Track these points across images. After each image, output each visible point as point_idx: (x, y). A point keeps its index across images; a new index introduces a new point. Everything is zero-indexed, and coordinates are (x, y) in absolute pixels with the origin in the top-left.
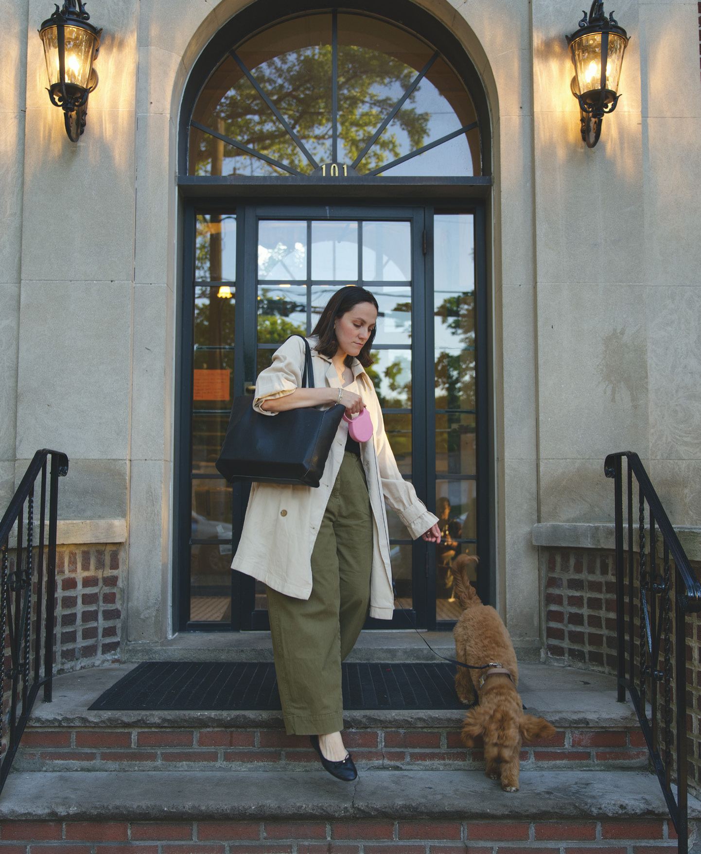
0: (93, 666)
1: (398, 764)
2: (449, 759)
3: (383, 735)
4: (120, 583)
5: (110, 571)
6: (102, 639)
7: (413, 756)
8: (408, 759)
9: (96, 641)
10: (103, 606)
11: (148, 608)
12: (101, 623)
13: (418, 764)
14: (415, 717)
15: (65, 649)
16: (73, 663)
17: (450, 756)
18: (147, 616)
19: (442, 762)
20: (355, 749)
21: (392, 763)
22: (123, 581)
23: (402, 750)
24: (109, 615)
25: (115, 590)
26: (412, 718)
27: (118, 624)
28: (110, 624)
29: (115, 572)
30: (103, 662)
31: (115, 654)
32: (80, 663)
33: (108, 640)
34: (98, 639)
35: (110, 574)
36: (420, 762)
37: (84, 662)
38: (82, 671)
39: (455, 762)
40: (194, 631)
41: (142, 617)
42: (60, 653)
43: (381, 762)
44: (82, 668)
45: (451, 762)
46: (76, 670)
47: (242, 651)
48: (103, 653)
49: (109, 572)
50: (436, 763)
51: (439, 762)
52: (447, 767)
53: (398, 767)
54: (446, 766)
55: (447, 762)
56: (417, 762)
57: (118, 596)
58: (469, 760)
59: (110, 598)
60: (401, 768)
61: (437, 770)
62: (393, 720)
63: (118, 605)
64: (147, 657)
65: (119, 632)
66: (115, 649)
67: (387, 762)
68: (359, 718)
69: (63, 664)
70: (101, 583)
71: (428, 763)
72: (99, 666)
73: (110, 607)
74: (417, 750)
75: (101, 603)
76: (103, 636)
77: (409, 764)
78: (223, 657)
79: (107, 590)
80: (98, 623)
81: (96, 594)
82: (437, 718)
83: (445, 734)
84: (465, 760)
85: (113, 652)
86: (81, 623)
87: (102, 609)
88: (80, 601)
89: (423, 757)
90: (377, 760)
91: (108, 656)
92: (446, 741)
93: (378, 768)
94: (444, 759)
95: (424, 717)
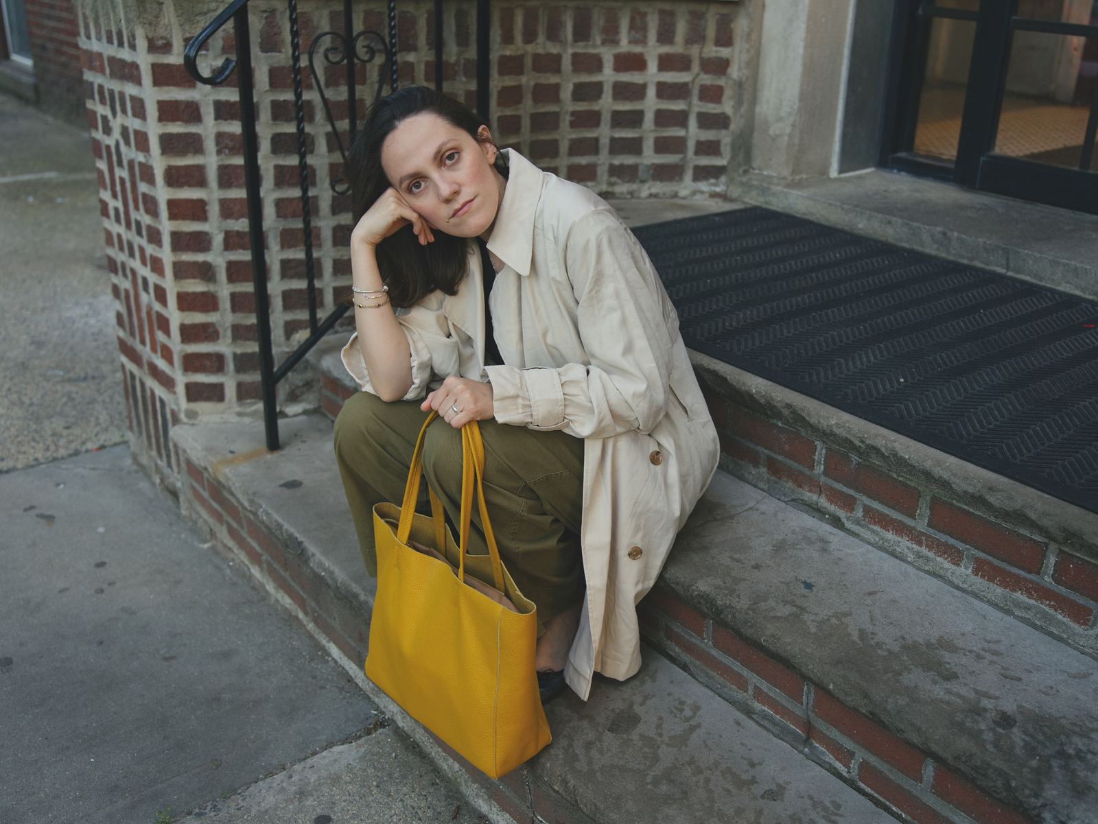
0: (675, 195)
1: (842, 514)
2: (929, 547)
3: (824, 452)
4: (734, 72)
5: (714, 49)
6: (694, 157)
7: (867, 510)
8: (859, 513)
9: (683, 159)
10: (698, 106)
11: (779, 119)
12: (693, 132)
13: (873, 532)
14: (868, 442)
15: (617, 162)
16: (634, 186)
17: (933, 543)
18: (778, 132)
19: (916, 547)
20: (780, 458)
21: (832, 508)
22: (740, 69)
23: (852, 492)
24: (706, 121)
25: (722, 82)
26: (862, 442)
27: (725, 138)
28: (709, 135)
29: (724, 52)
30: (694, 193)
31: (716, 185)
32: (649, 188)
33: (705, 161)
34: (685, 157)
35: (713, 55)
36: (877, 528)
37: (658, 187)
38: (649, 200)
39: (939, 559)
40: (900, 170)
41: (771, 132)
42: (606, 168)
43: (815, 497)
44: (651, 195)
45: (931, 555)
46: (639, 198)
47: (889, 222)
48: (696, 178)
49: (712, 51)
50: (904, 544)
51: (909, 544)
52: (920, 560)
53: (839, 519)
54: (920, 557)
55: (924, 550)
56: (872, 526)
57: (728, 93)
58: (966, 568)
59: (712, 94)
60: (843, 524)
61: (902, 558)
62: (828, 431)
63: (727, 107)
64: (762, 199)
65: (726, 150)
66: (717, 177)
67: (823, 502)
68: (779, 405)
69: (611, 184)
70: (696, 67)
71: (890, 536)
72: (684, 198)
73: (711, 108)
74: (876, 505)
75: (695, 100)
76: (697, 153)
77: (858, 523)
78: (860, 226)
79: (707, 79)
80: (687, 131)
81: (685, 84)
82: (905, 459)
83: (928, 498)
84: (959, 565)
85: (712, 181)
86: (653, 127)
87: (696, 109)
88: (651, 92)
89: (885, 522)
90: (809, 491)
91: (704, 186)
92: (928, 512)
93: (809, 506)
94: (920, 543)
95: (883, 450)
